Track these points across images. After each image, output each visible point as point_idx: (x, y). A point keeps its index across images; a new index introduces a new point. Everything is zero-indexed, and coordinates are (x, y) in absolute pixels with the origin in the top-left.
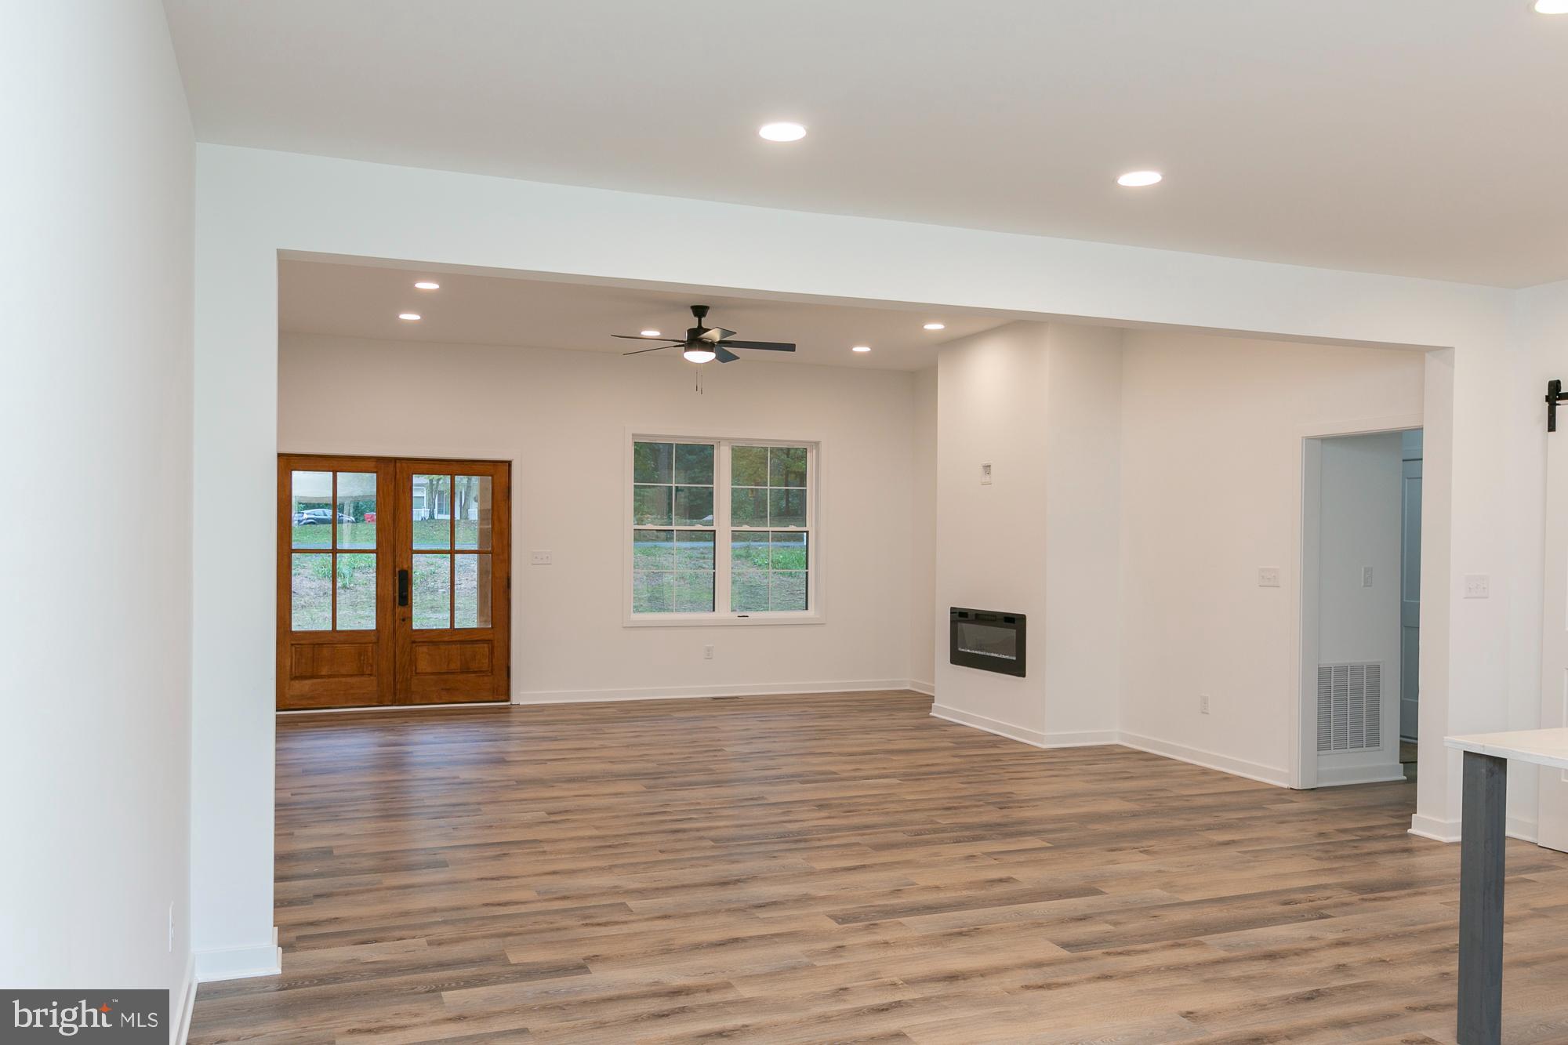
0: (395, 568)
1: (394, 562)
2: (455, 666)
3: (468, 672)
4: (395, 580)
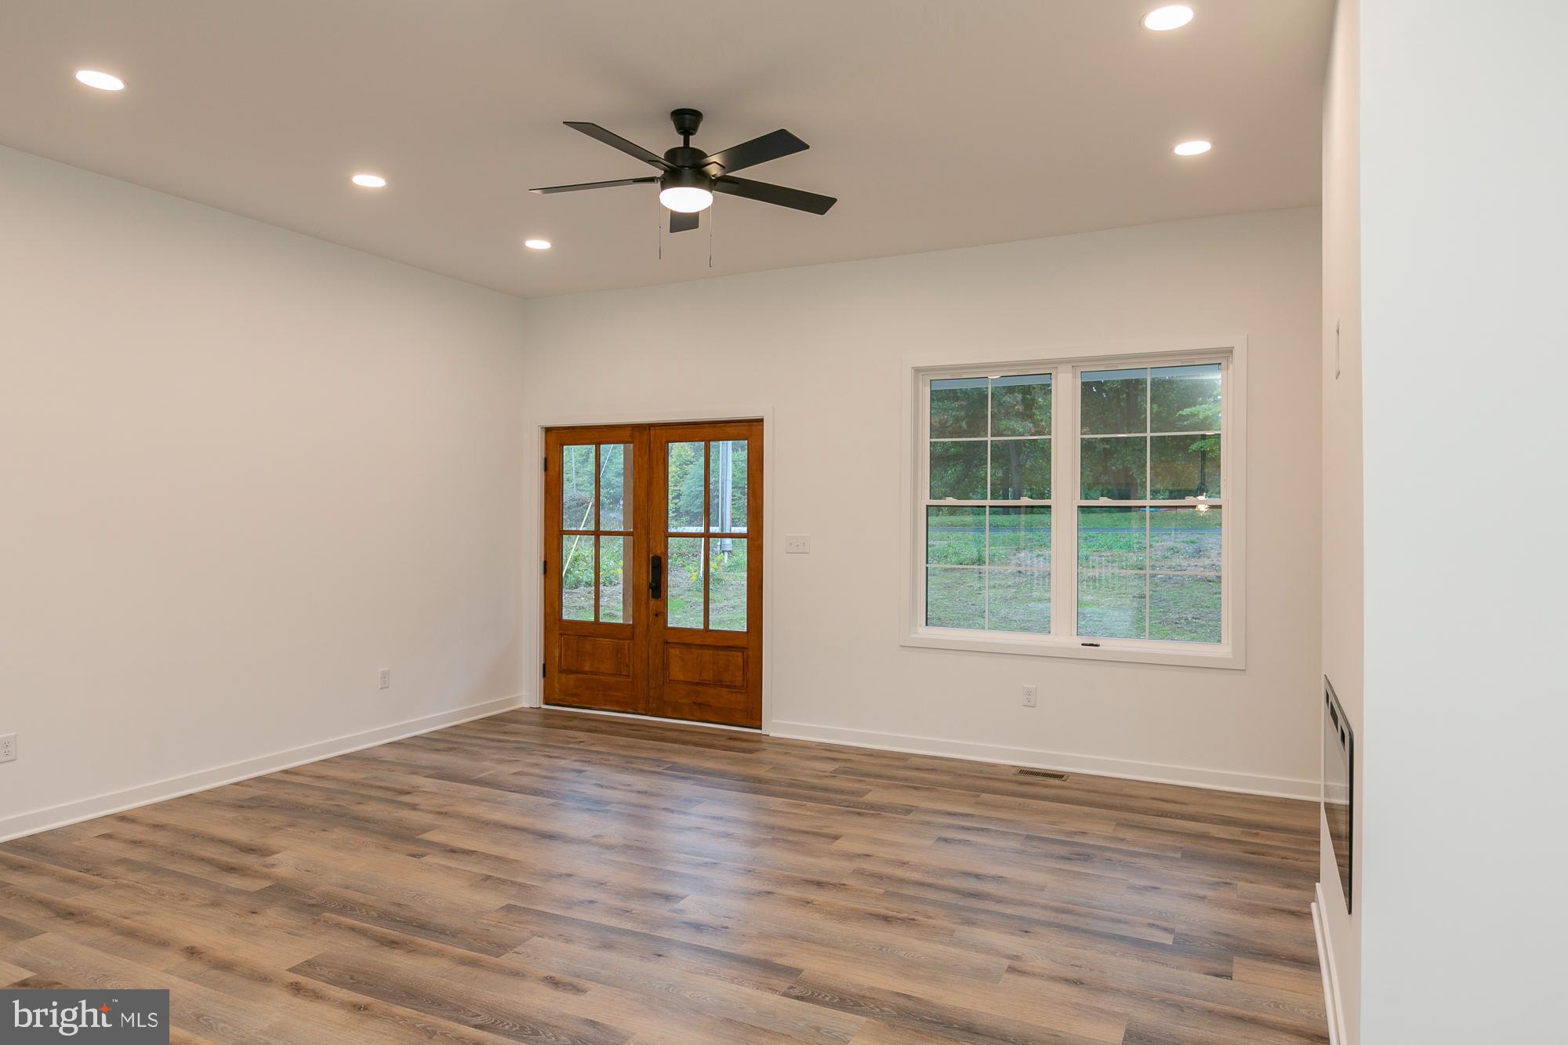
0: (648, 554)
1: (648, 546)
2: (708, 676)
3: (721, 686)
4: (648, 568)
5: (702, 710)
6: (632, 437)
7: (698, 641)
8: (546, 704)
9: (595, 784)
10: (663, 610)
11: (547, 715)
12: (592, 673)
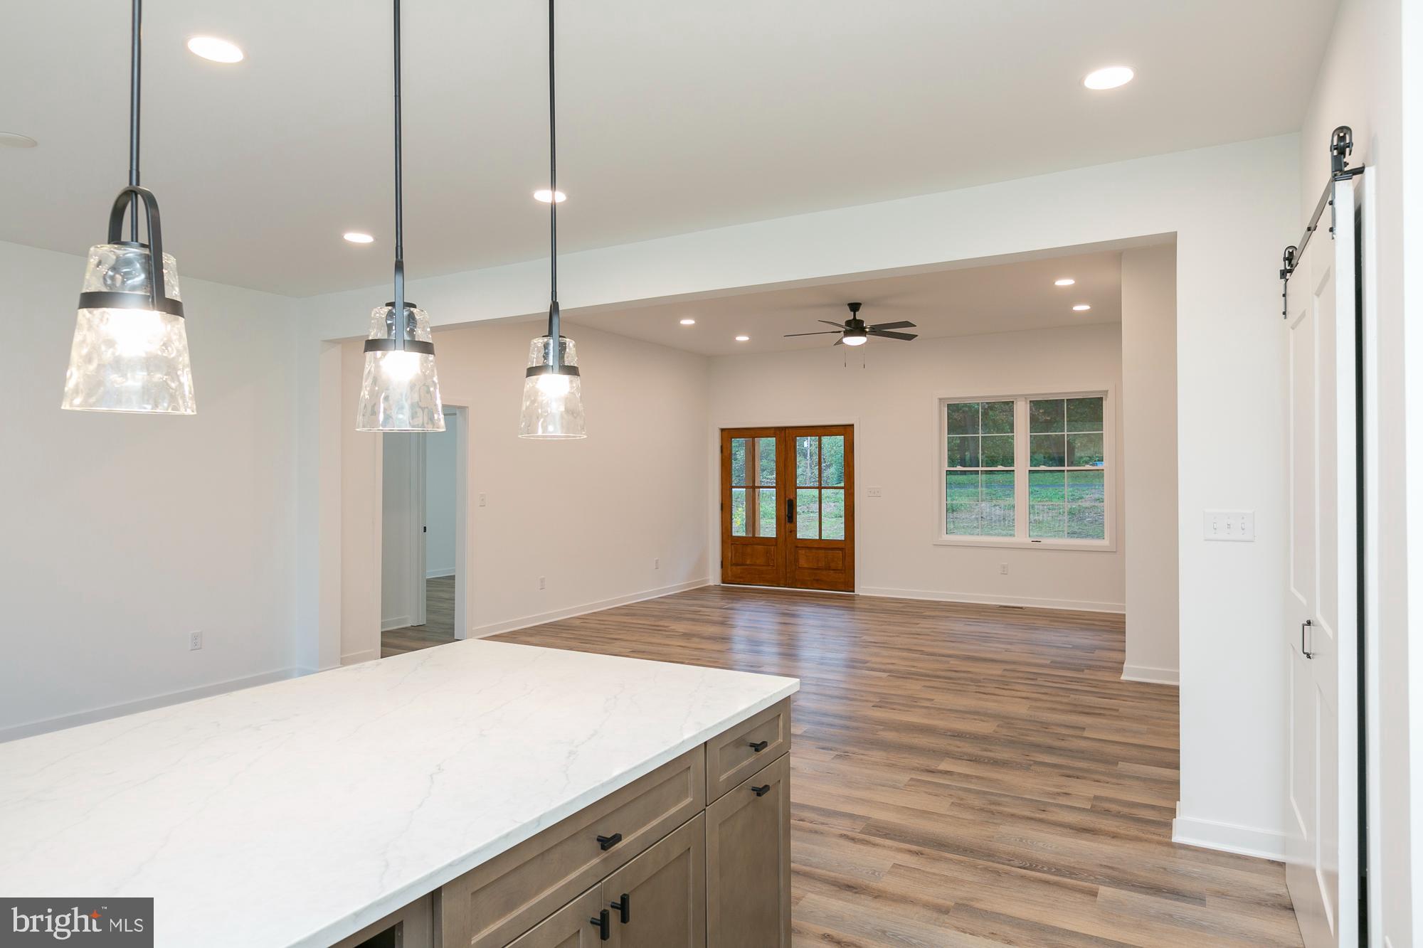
0: (786, 498)
1: (785, 494)
2: (822, 564)
3: (829, 570)
4: (785, 508)
5: (818, 583)
6: (775, 434)
7: (816, 546)
8: (723, 583)
10: (794, 529)
11: (724, 589)
12: (752, 565)
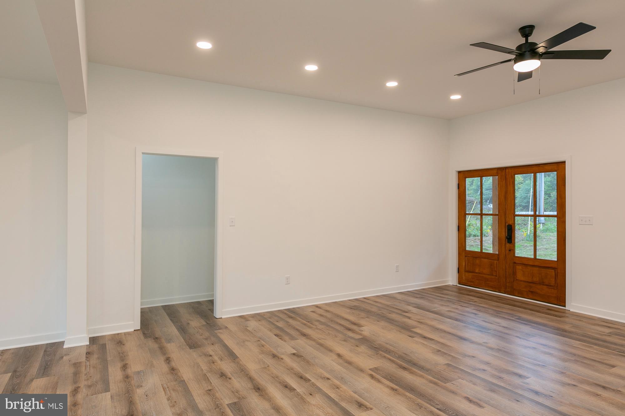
0: (506, 224)
1: (505, 220)
2: (536, 279)
3: (543, 285)
4: (506, 230)
5: (533, 294)
6: (497, 173)
7: (531, 263)
8: (459, 284)
9: (483, 320)
10: (513, 249)
11: (460, 289)
12: (479, 273)
